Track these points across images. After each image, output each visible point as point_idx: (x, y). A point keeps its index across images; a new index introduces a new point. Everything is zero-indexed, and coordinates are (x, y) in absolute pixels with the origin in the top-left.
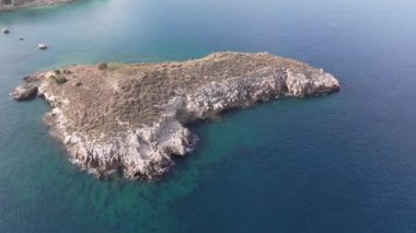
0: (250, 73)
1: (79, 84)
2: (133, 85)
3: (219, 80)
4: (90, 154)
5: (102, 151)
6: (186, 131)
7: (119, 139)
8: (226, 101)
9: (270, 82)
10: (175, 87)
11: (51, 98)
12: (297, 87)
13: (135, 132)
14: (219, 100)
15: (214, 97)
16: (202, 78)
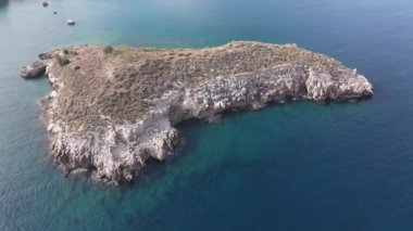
0: (264, 69)
2: (128, 74)
3: (227, 74)
4: (64, 147)
5: (75, 146)
6: (172, 132)
7: (96, 134)
8: (230, 100)
9: (287, 81)
10: (175, 79)
12: (318, 90)
13: (114, 129)
14: (222, 98)
15: (217, 94)
16: (208, 71)
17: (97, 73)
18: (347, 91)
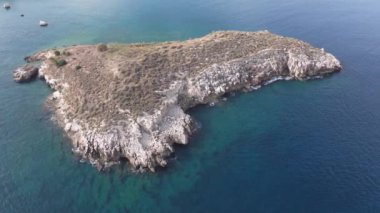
0: (251, 55)
1: (78, 68)
2: (133, 69)
3: (220, 62)
4: (91, 144)
5: (103, 142)
6: (188, 117)
7: (120, 128)
8: (227, 85)
9: (272, 64)
10: (176, 70)
11: (52, 81)
12: (299, 69)
13: (136, 121)
14: (221, 83)
15: (216, 80)
16: (203, 61)
17: (101, 70)
18: (322, 68)
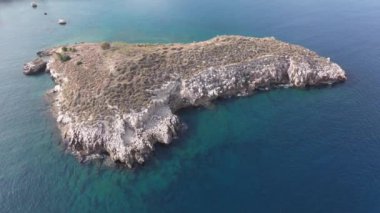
0: (250, 60)
1: (79, 63)
2: (129, 68)
3: (217, 65)
4: (76, 136)
5: (87, 135)
6: (174, 118)
7: (106, 123)
8: (222, 88)
9: (271, 70)
10: (171, 71)
12: (299, 77)
13: (122, 117)
14: (215, 87)
15: (210, 83)
16: (200, 63)
17: (99, 67)
18: (324, 77)
